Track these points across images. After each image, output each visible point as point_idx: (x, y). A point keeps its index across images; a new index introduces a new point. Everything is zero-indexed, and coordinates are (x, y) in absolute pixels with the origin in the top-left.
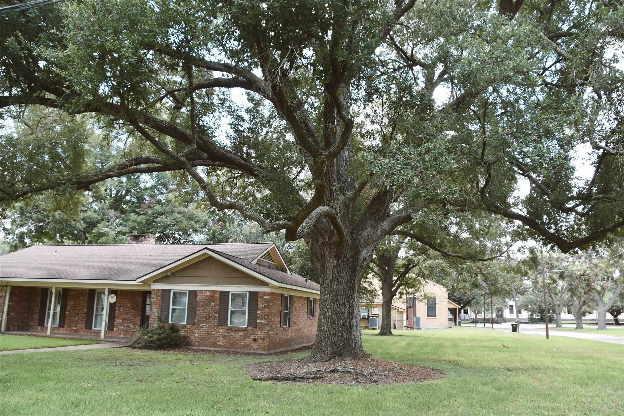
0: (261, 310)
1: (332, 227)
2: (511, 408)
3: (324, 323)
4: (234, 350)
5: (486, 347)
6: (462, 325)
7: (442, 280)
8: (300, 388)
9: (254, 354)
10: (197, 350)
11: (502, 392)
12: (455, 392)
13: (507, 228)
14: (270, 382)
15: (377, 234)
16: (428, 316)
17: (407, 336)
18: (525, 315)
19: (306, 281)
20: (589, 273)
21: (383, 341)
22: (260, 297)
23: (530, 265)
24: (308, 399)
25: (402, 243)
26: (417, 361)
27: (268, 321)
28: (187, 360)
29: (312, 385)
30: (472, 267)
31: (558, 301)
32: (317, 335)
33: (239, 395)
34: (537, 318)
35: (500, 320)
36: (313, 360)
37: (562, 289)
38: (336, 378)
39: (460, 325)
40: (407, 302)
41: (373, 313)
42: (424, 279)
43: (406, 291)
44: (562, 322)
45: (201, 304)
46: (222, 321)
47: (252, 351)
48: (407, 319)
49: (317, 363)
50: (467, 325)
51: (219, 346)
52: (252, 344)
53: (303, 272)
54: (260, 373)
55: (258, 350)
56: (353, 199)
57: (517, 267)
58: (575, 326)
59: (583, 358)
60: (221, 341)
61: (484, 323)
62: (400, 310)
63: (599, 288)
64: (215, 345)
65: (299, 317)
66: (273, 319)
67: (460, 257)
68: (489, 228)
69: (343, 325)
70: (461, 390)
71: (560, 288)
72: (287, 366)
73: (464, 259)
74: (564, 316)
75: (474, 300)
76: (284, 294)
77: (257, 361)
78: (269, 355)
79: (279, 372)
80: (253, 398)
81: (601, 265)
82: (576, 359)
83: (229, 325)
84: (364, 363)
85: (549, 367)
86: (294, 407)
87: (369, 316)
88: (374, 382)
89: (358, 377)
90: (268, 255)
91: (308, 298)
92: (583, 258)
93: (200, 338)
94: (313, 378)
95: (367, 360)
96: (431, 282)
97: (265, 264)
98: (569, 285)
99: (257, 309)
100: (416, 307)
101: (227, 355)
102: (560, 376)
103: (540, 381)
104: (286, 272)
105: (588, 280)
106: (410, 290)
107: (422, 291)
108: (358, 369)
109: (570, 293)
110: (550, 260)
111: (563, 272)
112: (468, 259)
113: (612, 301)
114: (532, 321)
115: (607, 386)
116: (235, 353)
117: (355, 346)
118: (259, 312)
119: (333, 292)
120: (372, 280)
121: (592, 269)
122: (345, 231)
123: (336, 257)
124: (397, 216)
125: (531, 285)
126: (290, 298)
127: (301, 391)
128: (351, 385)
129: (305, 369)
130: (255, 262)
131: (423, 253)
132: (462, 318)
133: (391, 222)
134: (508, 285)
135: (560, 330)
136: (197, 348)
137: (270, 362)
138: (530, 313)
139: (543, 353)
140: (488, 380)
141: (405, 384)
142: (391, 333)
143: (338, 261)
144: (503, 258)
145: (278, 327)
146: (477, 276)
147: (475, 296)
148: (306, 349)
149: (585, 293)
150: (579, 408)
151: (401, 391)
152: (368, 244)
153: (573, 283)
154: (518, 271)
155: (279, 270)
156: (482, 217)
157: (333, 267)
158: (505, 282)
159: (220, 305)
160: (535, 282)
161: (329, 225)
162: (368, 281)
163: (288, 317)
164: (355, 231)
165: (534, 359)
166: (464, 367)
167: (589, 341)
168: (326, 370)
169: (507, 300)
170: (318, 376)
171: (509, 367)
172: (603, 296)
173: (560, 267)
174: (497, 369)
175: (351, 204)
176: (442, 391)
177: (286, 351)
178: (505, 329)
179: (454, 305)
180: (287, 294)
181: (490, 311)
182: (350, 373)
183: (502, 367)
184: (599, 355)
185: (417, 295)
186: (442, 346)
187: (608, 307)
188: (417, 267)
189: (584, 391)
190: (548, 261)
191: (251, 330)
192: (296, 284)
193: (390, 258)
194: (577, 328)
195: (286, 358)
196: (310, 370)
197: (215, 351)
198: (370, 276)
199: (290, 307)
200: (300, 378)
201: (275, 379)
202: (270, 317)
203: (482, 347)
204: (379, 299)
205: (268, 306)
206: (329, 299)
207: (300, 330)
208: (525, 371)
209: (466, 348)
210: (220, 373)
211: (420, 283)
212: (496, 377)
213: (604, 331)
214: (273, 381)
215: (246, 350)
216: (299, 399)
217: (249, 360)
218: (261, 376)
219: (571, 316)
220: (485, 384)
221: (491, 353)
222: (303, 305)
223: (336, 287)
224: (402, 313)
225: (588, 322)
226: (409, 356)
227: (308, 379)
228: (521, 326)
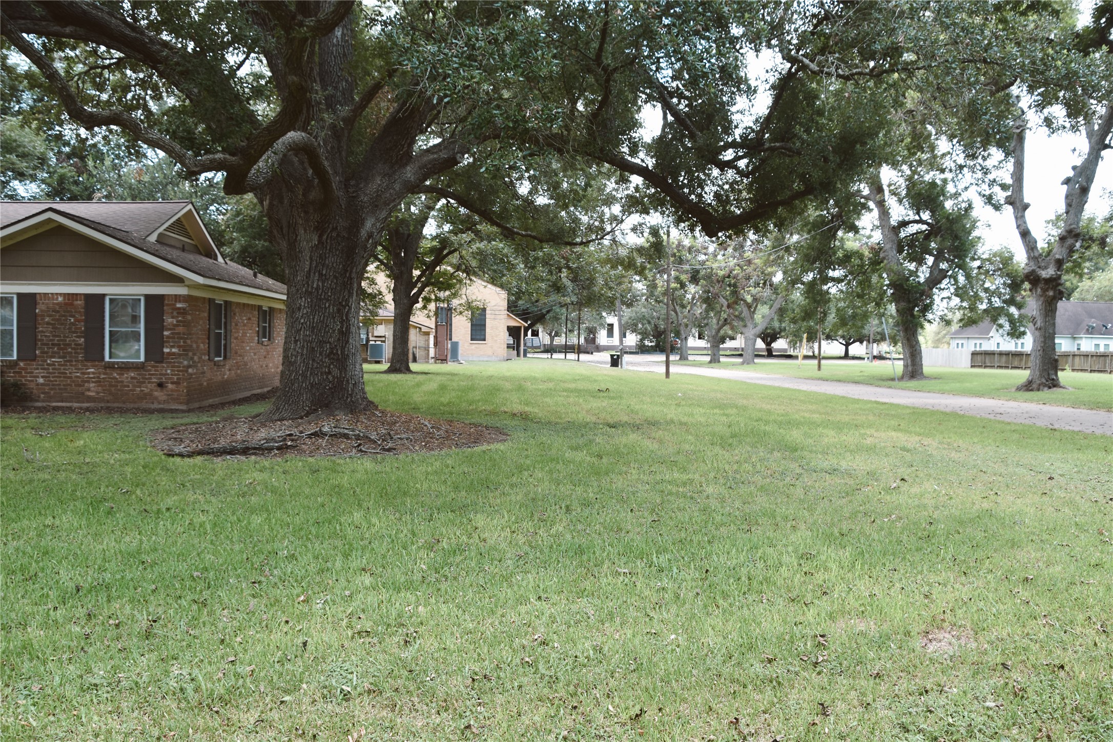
0: (170, 329)
1: (310, 172)
2: (620, 484)
3: (295, 349)
4: (120, 405)
5: (572, 391)
6: (528, 355)
7: (501, 278)
8: (257, 466)
9: (161, 411)
10: (44, 408)
11: (604, 460)
12: (528, 462)
13: (617, 190)
14: (199, 460)
15: (394, 189)
16: (472, 340)
17: (438, 374)
18: (632, 340)
19: (255, 275)
20: (738, 274)
21: (396, 383)
22: (168, 305)
23: (650, 256)
24: (276, 484)
25: (431, 208)
26: (458, 414)
27: (186, 349)
28: (25, 428)
29: (279, 460)
30: (552, 256)
31: (685, 317)
32: (282, 372)
33: (144, 485)
34: (650, 344)
35: (591, 347)
36: (276, 416)
37: (693, 298)
38: (321, 445)
39: (525, 355)
40: (436, 314)
41: (375, 334)
42: (468, 274)
43: (436, 296)
44: (689, 352)
45: (47, 319)
46: (93, 351)
47: (155, 406)
48: (436, 344)
49: (285, 422)
50: (536, 355)
51: (90, 399)
52: (156, 393)
53: (245, 258)
54: (177, 444)
55: (169, 403)
56: (350, 121)
57: (628, 258)
58: (708, 359)
59: (722, 406)
60: (92, 390)
61: (566, 353)
62: (424, 329)
63: (749, 299)
64: (80, 397)
65: (243, 342)
66: (194, 346)
67: (534, 238)
68: (585, 190)
69: (332, 353)
70: (539, 459)
71: (689, 296)
72: (228, 428)
73: (541, 241)
74: (693, 342)
75: (551, 314)
76: (214, 300)
77: (169, 422)
78: (189, 411)
79: (215, 441)
80: (173, 487)
81: (756, 261)
82: (713, 408)
83: (107, 358)
84: (369, 419)
85: (672, 421)
86: (253, 498)
87: (368, 340)
88: (389, 450)
89: (362, 444)
90: (179, 226)
91: (260, 307)
92: (730, 250)
93: (48, 385)
94: (279, 448)
95: (374, 415)
96: (480, 281)
97: (173, 243)
98: (704, 292)
99: (163, 328)
100: (451, 325)
101: (107, 416)
102: (691, 434)
103: (661, 441)
104: (216, 259)
105: (735, 286)
106: (443, 294)
107: (464, 296)
108: (360, 429)
109: (704, 306)
110: (679, 251)
111: (698, 272)
112: (547, 241)
113: (767, 320)
114: (642, 349)
115: (759, 446)
116: (122, 411)
117: (353, 390)
118: (166, 333)
119: (311, 293)
120: (375, 276)
121: (742, 268)
122: (336, 181)
123: (317, 228)
124: (431, 157)
125: (645, 291)
126: (226, 307)
127: (261, 471)
128: (350, 457)
129: (263, 433)
130: (153, 238)
131: (468, 229)
132: (529, 344)
133: (420, 168)
134: (611, 288)
135: (686, 365)
136: (44, 404)
137: (194, 424)
138: (639, 337)
139: (663, 400)
140: (581, 443)
141: (443, 452)
142: (408, 370)
143: (320, 237)
144: (606, 242)
145: (204, 361)
146: (560, 272)
147: (552, 306)
148: (258, 399)
149: (729, 306)
150: (722, 481)
151: (438, 464)
152: (377, 206)
153: (711, 289)
154: (629, 264)
155: (201, 254)
156: (576, 169)
157: (312, 247)
158: (607, 284)
159: (86, 321)
160: (652, 286)
161: (305, 169)
162: (368, 278)
163: (223, 342)
164: (353, 182)
165: (649, 410)
166: (538, 423)
167: (729, 381)
168: (301, 432)
169: (604, 314)
170: (289, 443)
171: (611, 421)
172: (754, 312)
173: (693, 262)
174: (592, 426)
175: (346, 132)
176: (506, 462)
177: (222, 404)
178: (598, 362)
179: (516, 322)
180: (220, 299)
181: (576, 333)
182: (346, 436)
183: (600, 422)
184: (745, 402)
185: (455, 302)
186: (498, 390)
187: (760, 329)
188: (456, 254)
189: (727, 455)
190: (675, 251)
191: (153, 367)
192: (237, 281)
193: (409, 235)
194: (710, 362)
195: (225, 416)
196: (273, 434)
197: (81, 408)
198: (371, 267)
199: (226, 323)
200: (255, 448)
201: (208, 453)
202: (189, 342)
203: (565, 390)
204: (389, 309)
205: (184, 322)
206: (305, 307)
207: (246, 364)
208: (636, 427)
209: (539, 393)
210: (99, 447)
211: (460, 281)
212: (591, 437)
213: (751, 366)
214: (206, 457)
215: (144, 405)
216: (258, 484)
217: (153, 422)
218: (180, 449)
219: (702, 343)
220: (576, 448)
221: (581, 400)
222: (249, 319)
223: (318, 285)
224: (427, 334)
225: (728, 353)
226: (445, 406)
227: (270, 449)
228: (626, 358)
